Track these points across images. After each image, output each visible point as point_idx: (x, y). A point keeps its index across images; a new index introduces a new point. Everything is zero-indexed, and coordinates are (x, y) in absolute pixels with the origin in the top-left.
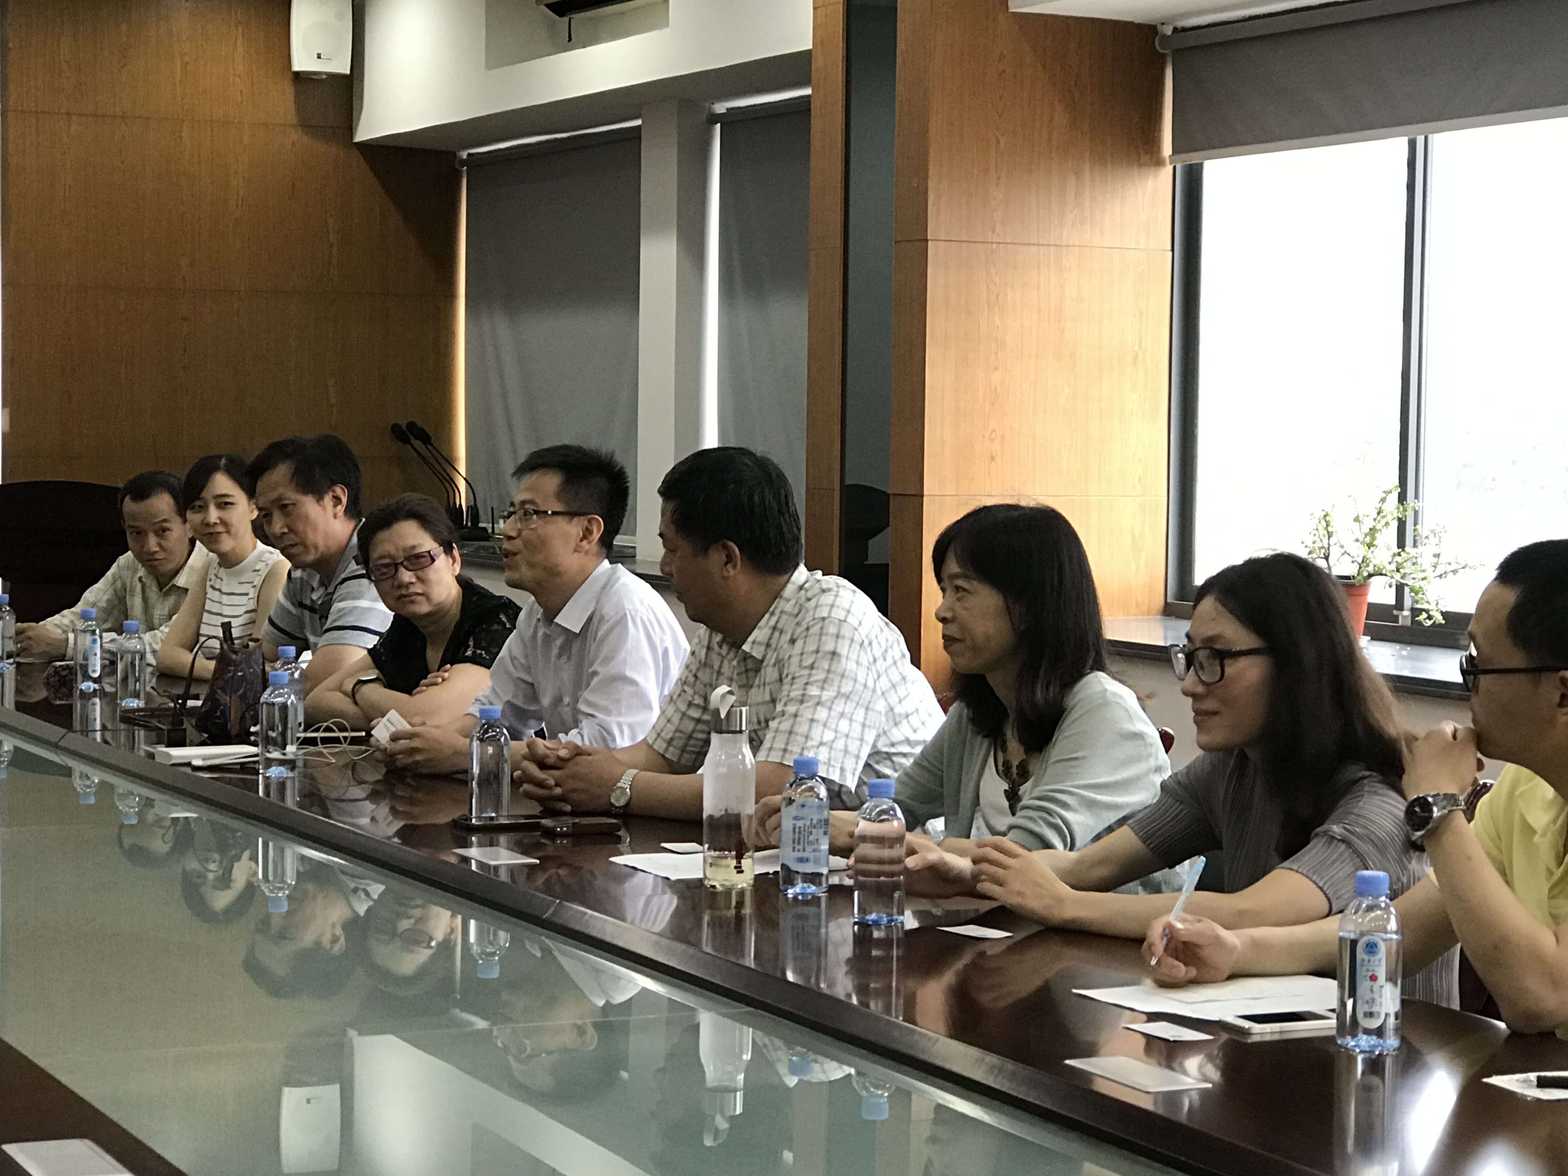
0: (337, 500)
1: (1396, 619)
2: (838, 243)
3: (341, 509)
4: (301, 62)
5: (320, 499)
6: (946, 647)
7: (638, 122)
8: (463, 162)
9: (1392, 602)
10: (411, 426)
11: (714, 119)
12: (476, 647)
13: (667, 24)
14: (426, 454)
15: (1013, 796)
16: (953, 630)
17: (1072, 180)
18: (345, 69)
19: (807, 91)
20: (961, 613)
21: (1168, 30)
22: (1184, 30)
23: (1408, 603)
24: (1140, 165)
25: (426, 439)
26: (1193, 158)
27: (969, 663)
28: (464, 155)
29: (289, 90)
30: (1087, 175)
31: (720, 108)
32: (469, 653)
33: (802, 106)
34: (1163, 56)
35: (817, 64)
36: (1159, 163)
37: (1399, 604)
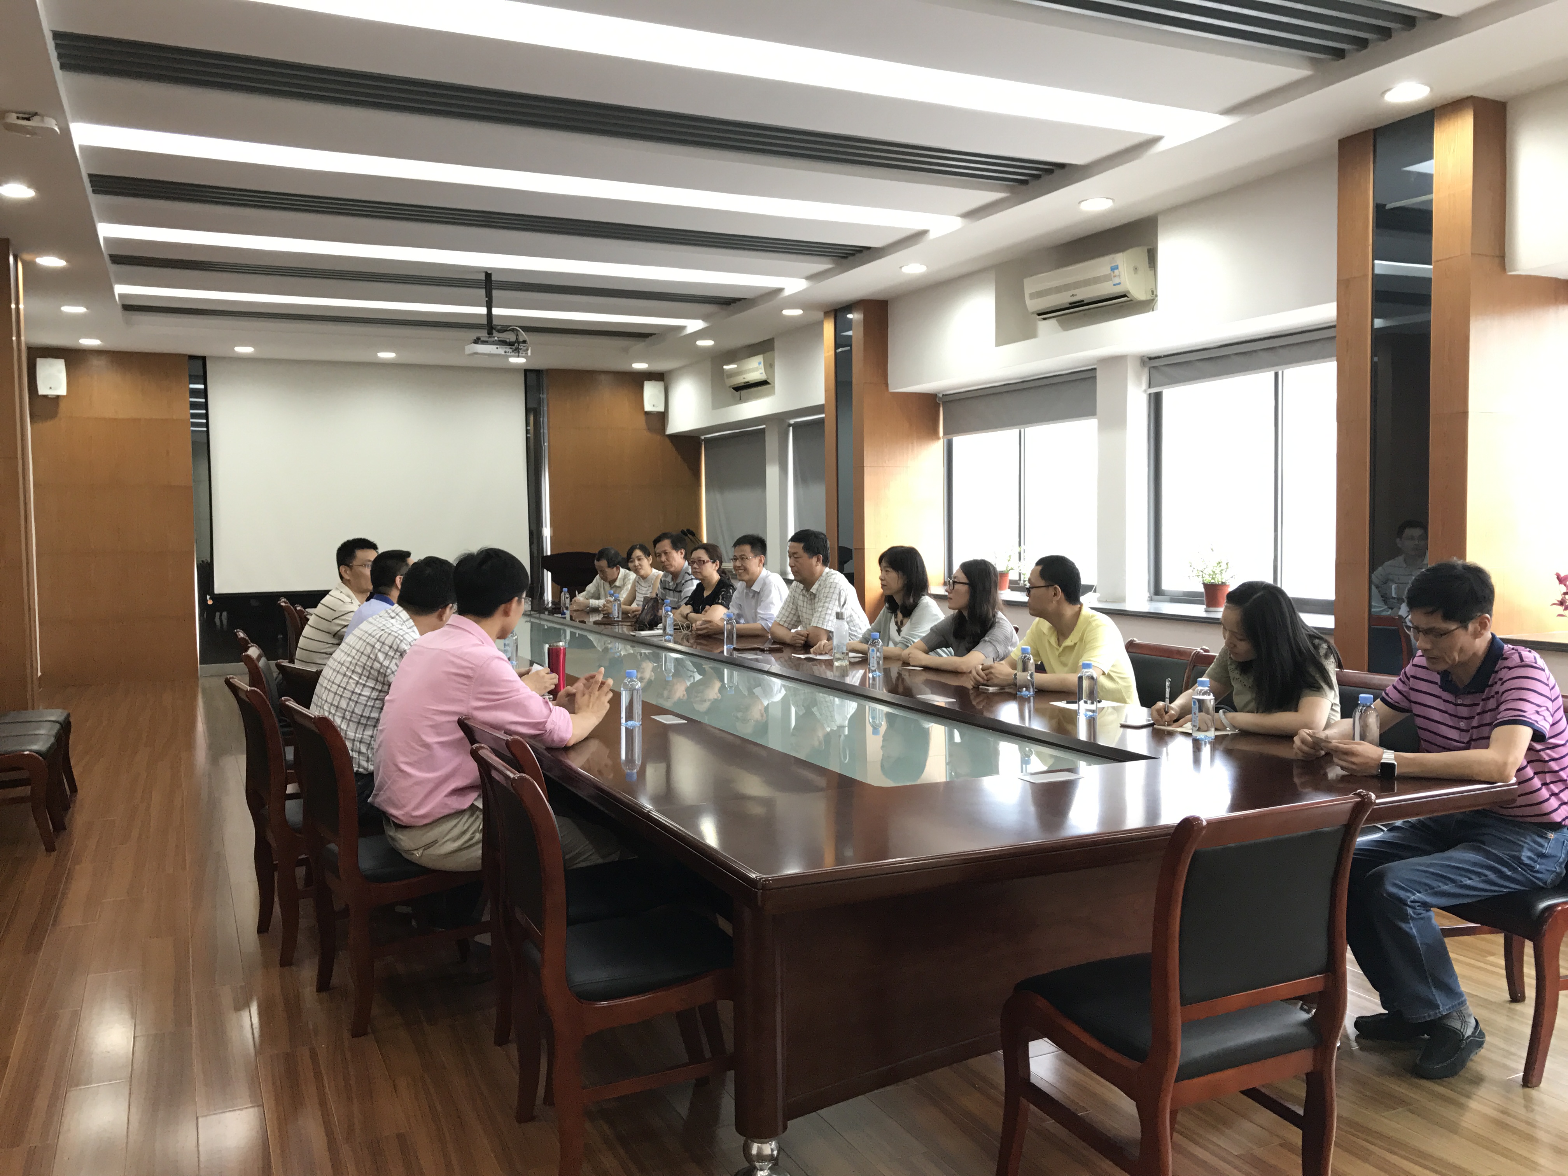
0: (682, 553)
1: (1019, 584)
2: (835, 468)
3: (683, 556)
4: (648, 407)
5: (677, 552)
6: (882, 588)
7: (764, 426)
8: (703, 440)
9: (1018, 579)
10: (688, 530)
11: (790, 425)
12: (722, 599)
13: (774, 394)
14: (693, 540)
15: (899, 631)
16: (884, 583)
17: (910, 445)
18: (661, 409)
19: (823, 416)
20: (886, 577)
21: (941, 396)
22: (946, 395)
23: (1022, 579)
24: (933, 440)
25: (693, 534)
26: (949, 437)
27: (888, 593)
28: (703, 438)
29: (643, 418)
30: (915, 444)
31: (792, 421)
32: (720, 601)
33: (821, 422)
34: (939, 404)
35: (826, 409)
36: (939, 438)
37: (1020, 580)
